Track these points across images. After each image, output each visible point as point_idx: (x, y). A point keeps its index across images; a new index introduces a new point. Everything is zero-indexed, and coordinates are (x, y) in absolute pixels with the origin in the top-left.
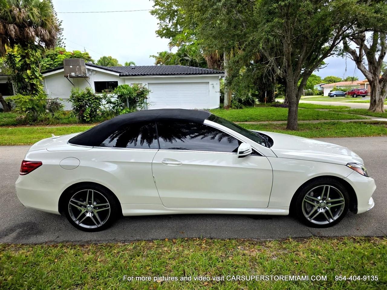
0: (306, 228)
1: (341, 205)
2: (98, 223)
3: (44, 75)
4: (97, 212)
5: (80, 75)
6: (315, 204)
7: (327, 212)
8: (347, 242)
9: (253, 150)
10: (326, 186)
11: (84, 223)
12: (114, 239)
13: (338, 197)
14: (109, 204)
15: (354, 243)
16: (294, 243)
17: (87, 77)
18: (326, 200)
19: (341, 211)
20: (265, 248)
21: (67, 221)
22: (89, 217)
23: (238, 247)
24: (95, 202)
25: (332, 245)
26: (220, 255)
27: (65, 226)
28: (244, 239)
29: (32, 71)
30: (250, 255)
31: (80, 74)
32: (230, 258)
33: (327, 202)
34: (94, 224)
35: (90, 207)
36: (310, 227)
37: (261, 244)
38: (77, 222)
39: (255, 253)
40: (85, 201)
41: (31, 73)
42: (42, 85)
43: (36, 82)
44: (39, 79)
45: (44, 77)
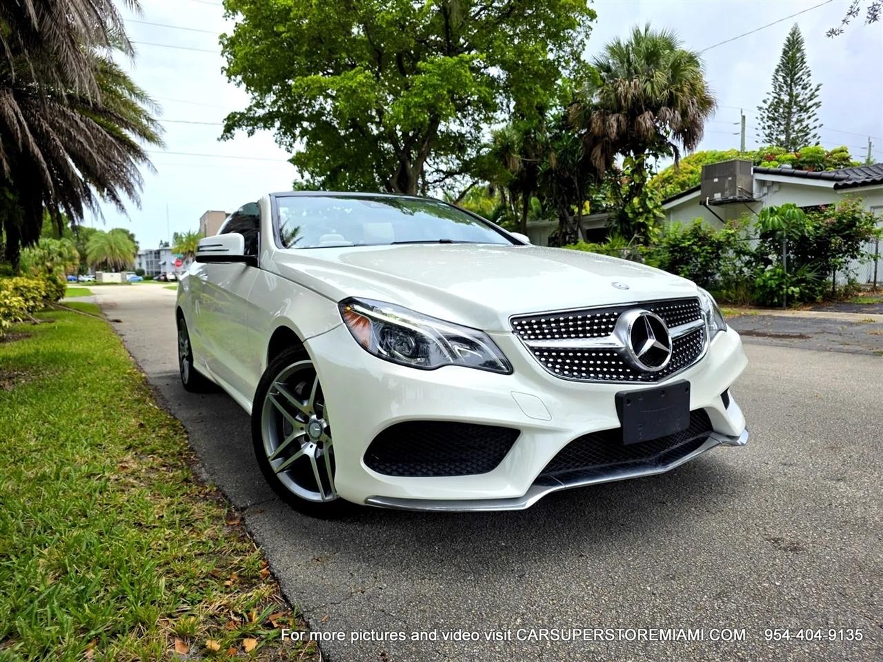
3: (667, 206)
5: (732, 198)
41: (640, 203)
42: (660, 225)
43: (647, 219)
44: (654, 214)
45: (668, 210)
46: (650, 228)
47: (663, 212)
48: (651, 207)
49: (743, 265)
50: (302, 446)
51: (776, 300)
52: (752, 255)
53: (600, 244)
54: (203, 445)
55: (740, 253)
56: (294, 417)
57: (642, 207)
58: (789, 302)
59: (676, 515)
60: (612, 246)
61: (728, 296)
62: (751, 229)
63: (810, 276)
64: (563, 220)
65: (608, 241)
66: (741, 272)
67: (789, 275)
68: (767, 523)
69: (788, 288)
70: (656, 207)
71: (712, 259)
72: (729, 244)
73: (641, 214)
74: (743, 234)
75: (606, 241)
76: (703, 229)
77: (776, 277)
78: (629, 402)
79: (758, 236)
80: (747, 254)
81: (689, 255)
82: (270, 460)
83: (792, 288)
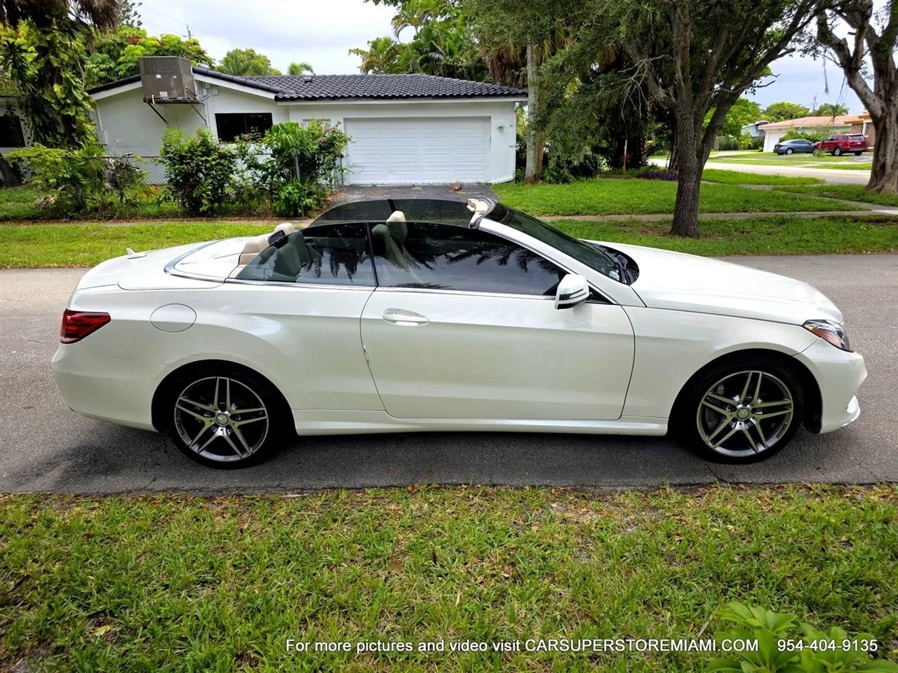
0: (703, 465)
1: (785, 414)
2: (243, 450)
3: (96, 97)
4: (240, 427)
5: (181, 98)
6: (726, 412)
7: (752, 429)
8: (792, 496)
9: (591, 289)
10: (753, 374)
11: (210, 449)
12: (278, 486)
13: (780, 397)
14: (265, 409)
15: (808, 496)
16: (676, 497)
17: (198, 103)
18: (752, 403)
19: (784, 428)
20: (612, 508)
21: (172, 446)
22: (220, 438)
23: (553, 505)
24: (233, 404)
25: (759, 502)
26: (513, 520)
27: (168, 456)
28: (567, 486)
29: (65, 87)
30: (577, 522)
31: (179, 95)
32: (534, 528)
33: (754, 407)
34: (233, 453)
35: (223, 416)
36: (713, 462)
37: (603, 498)
38: (195, 449)
39: (589, 518)
40: (212, 402)
41: (63, 92)
42: (91, 120)
43: (77, 112)
44: (84, 107)
48: (80, 98)
57: (68, 97)
70: (85, 98)
73: (68, 105)
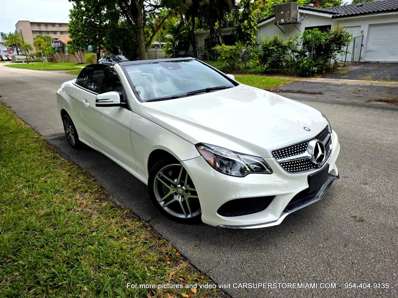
17: (297, 23)
31: (288, 20)
41: (248, 23)
42: (256, 34)
43: (251, 31)
44: (254, 29)
45: (260, 26)
46: (252, 36)
47: (258, 28)
48: (253, 25)
49: (295, 57)
50: (174, 197)
51: (307, 74)
52: (298, 52)
53: (232, 46)
54: (107, 185)
55: (293, 51)
56: (170, 186)
57: (249, 25)
58: (312, 74)
59: (317, 208)
60: (238, 47)
61: (288, 71)
62: (299, 40)
63: (321, 62)
64: (212, 31)
65: (235, 44)
66: (294, 60)
67: (313, 62)
68: (349, 209)
69: (312, 68)
70: (255, 25)
71: (281, 54)
72: (289, 47)
73: (248, 29)
74: (295, 43)
75: (235, 45)
76: (278, 39)
77: (308, 63)
78: (312, 178)
79: (302, 44)
80: (297, 52)
81: (272, 52)
82: (159, 202)
83: (314, 68)
